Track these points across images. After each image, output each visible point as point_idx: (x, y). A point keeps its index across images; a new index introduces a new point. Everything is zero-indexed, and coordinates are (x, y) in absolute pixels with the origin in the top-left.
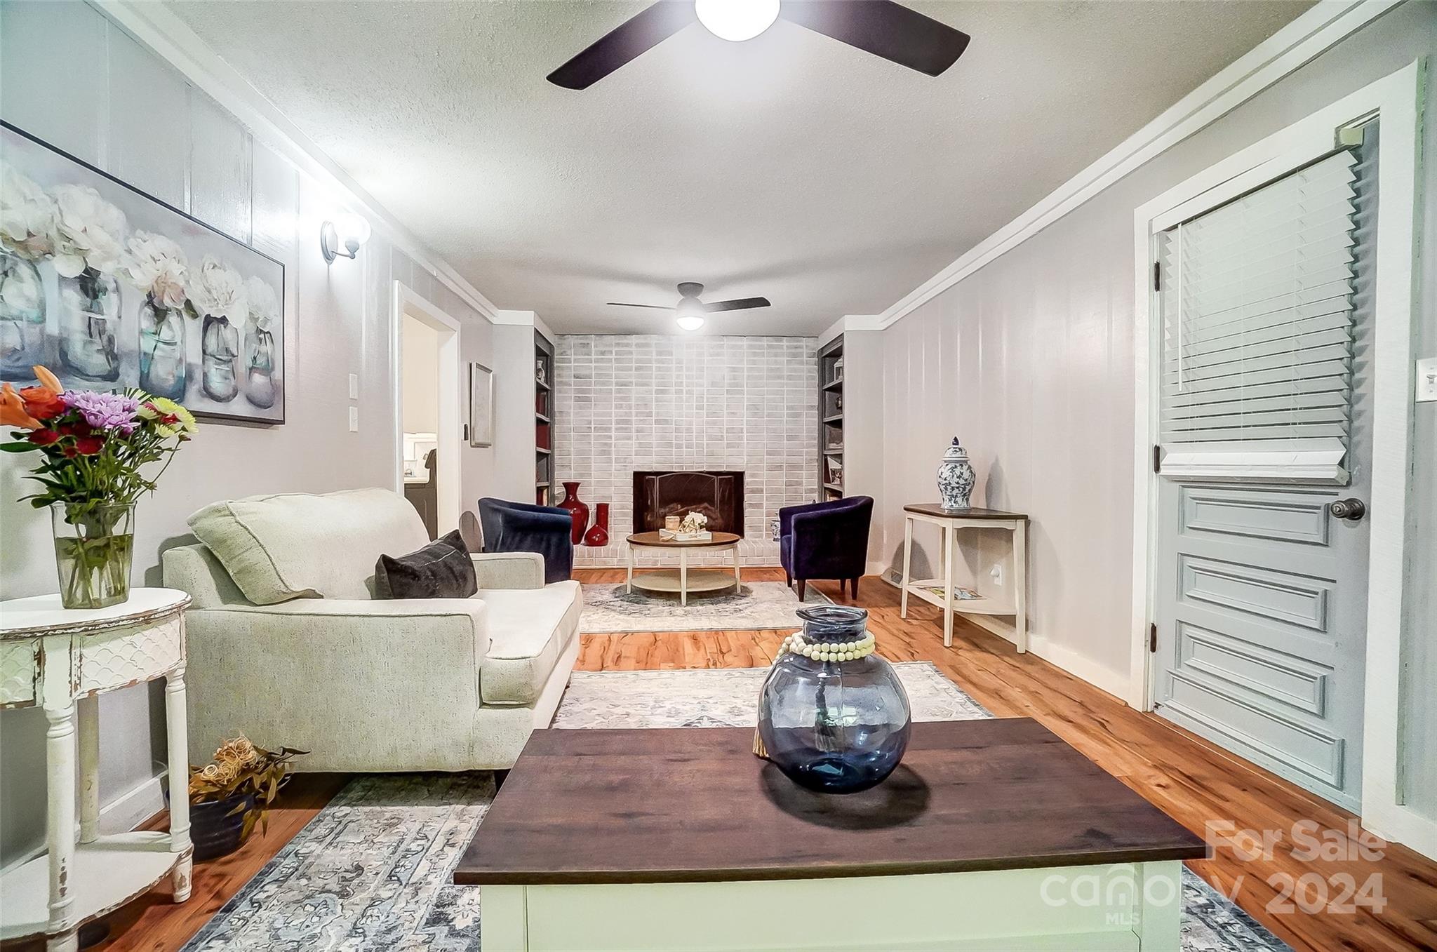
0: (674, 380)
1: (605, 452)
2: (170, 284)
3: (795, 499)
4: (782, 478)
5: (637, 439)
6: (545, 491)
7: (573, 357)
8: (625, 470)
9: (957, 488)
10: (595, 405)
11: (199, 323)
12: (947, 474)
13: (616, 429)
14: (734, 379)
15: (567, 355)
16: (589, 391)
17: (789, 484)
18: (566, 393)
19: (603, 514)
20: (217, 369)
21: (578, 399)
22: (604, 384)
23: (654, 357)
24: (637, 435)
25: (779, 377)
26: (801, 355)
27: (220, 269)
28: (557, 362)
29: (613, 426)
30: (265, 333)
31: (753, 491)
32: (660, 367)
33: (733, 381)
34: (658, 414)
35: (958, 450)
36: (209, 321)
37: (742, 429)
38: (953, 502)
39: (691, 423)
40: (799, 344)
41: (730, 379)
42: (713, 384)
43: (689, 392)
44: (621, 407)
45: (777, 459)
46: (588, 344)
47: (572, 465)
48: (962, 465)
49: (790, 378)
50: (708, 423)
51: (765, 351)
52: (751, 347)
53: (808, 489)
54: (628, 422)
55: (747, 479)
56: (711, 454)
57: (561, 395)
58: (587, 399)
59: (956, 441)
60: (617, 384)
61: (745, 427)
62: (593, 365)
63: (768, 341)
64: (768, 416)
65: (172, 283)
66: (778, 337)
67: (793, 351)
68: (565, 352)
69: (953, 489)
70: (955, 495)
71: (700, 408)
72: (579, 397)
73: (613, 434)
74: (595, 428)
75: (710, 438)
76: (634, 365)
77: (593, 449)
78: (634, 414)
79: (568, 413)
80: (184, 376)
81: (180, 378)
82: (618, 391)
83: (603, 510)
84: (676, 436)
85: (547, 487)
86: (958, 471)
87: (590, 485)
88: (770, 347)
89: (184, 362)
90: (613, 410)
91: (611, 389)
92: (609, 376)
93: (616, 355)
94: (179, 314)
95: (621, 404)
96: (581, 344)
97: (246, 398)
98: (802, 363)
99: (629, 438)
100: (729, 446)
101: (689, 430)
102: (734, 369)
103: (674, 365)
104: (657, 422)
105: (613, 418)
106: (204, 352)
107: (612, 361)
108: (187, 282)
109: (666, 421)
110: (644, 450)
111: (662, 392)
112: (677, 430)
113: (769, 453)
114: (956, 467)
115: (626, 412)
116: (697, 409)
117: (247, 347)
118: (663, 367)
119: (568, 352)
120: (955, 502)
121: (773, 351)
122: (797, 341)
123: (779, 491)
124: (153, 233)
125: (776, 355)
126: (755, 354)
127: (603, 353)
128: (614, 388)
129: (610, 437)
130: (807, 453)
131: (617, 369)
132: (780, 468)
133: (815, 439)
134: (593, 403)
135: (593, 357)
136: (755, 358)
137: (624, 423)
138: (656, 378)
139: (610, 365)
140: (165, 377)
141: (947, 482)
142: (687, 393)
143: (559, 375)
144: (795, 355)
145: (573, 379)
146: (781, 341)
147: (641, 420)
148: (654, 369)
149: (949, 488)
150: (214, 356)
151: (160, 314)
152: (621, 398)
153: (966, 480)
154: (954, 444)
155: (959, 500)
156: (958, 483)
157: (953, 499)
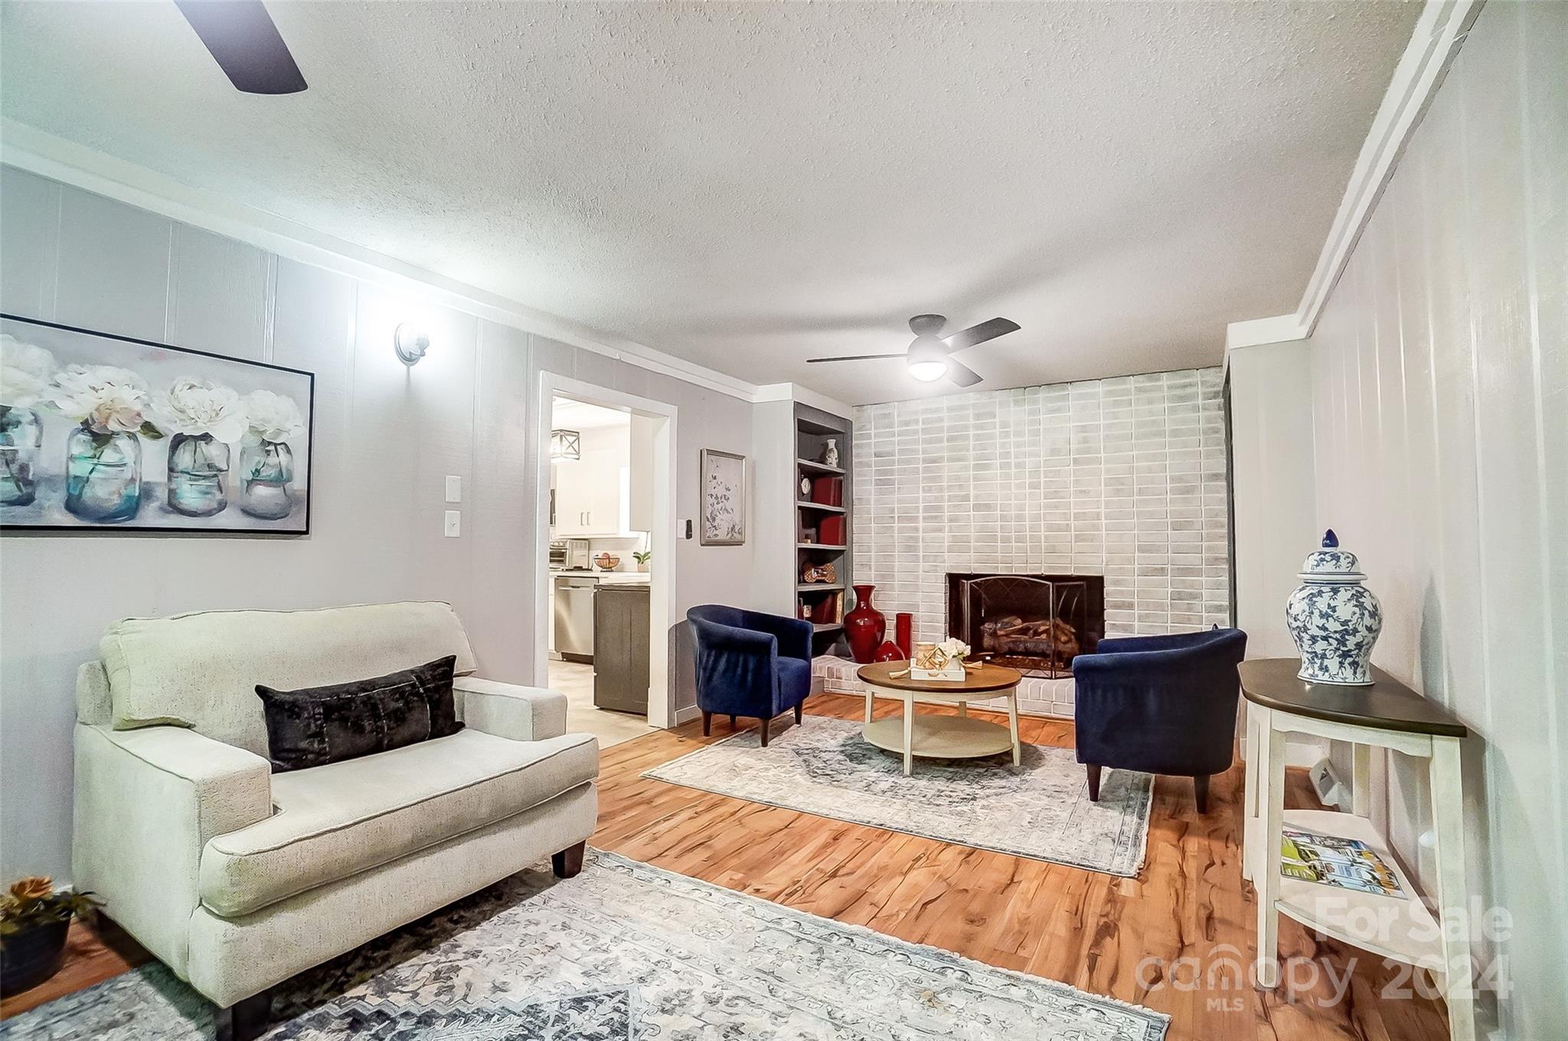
0: (998, 450)
1: (910, 548)
2: (119, 410)
3: (1189, 620)
4: (1164, 589)
5: (950, 531)
6: (840, 596)
7: (873, 432)
8: (936, 571)
9: (1325, 638)
10: (899, 488)
11: (164, 444)
12: (1299, 607)
13: (924, 518)
14: (1085, 442)
15: (866, 430)
16: (892, 472)
17: (1178, 596)
18: (864, 476)
19: (903, 627)
20: (191, 485)
21: (879, 482)
22: (908, 461)
23: (972, 421)
24: (950, 526)
25: (1162, 434)
26: (1193, 397)
27: (201, 388)
28: (856, 440)
29: (921, 515)
30: (276, 445)
31: (1116, 606)
32: (978, 435)
33: (1082, 445)
34: (976, 497)
35: (1328, 557)
36: (179, 440)
37: (1098, 514)
38: (1316, 666)
39: (1022, 508)
40: (1186, 380)
41: (1079, 443)
42: (1054, 452)
43: (1018, 465)
44: (930, 490)
45: (1157, 559)
46: (890, 413)
47: (873, 564)
48: (1335, 591)
49: (1175, 433)
50: (1047, 506)
51: (1132, 397)
52: (1110, 393)
53: (1211, 606)
54: (939, 508)
55: (1108, 588)
56: (1052, 550)
57: (860, 479)
58: (890, 482)
59: (1331, 539)
60: (925, 461)
61: (1103, 510)
62: (896, 439)
63: (1135, 382)
64: (1141, 492)
65: (121, 409)
66: (1152, 373)
67: (1179, 392)
68: (864, 426)
69: (1314, 639)
70: (1319, 652)
71: (1035, 486)
72: (880, 480)
73: (921, 525)
74: (898, 517)
75: (1050, 528)
76: (945, 435)
77: (896, 544)
78: (946, 498)
79: (868, 500)
80: (137, 494)
81: (130, 498)
82: (926, 470)
83: (904, 622)
84: (1001, 526)
85: (843, 590)
86: (1322, 604)
87: (892, 589)
88: (1140, 390)
89: (137, 483)
90: (921, 495)
91: (918, 468)
92: (916, 451)
93: (923, 423)
94: (132, 436)
95: (931, 487)
96: (883, 414)
97: (241, 513)
98: (1196, 409)
99: (940, 530)
100: (1078, 539)
101: (1020, 518)
102: (1084, 429)
103: (998, 431)
104: (976, 507)
105: (921, 506)
106: (171, 470)
107: (918, 433)
108: (147, 405)
109: (988, 507)
110: (959, 544)
111: (985, 467)
112: (1003, 518)
113: (1141, 549)
114: (1320, 593)
115: (935, 496)
116: (1030, 488)
117: (244, 463)
118: (983, 434)
119: (868, 427)
120: (1321, 669)
121: (1145, 395)
122: (1186, 377)
123: (1160, 607)
124: (94, 364)
125: (1150, 402)
126: (1116, 404)
127: (907, 423)
128: (921, 466)
129: (917, 529)
130: (1209, 549)
131: (925, 441)
132: (1162, 571)
133: (1222, 527)
134: (897, 486)
135: (896, 429)
136: (1116, 410)
137: (933, 512)
138: (974, 450)
139: (916, 437)
140: (107, 497)
141: (1301, 625)
142: (1016, 467)
143: (858, 455)
144: (1182, 398)
145: (873, 459)
146: (1158, 380)
147: (955, 506)
148: (971, 438)
149: (1306, 637)
150: (188, 473)
151: (101, 439)
152: (931, 479)
153: (1345, 623)
154: (1326, 545)
155: (1333, 663)
156: (1324, 628)
157: (1318, 662)
